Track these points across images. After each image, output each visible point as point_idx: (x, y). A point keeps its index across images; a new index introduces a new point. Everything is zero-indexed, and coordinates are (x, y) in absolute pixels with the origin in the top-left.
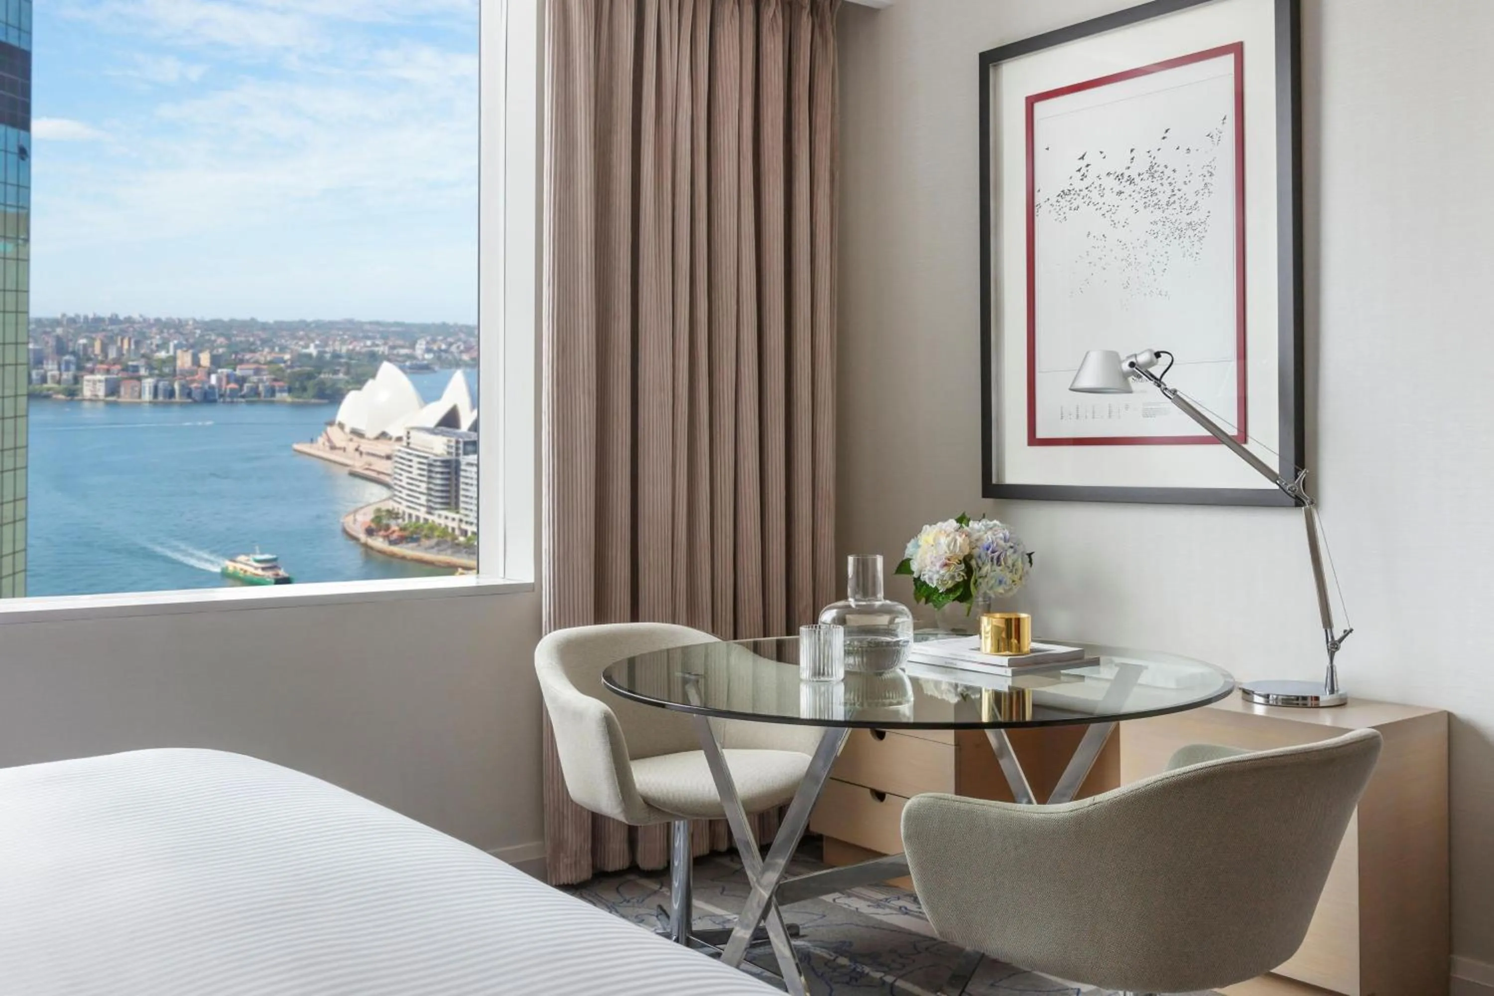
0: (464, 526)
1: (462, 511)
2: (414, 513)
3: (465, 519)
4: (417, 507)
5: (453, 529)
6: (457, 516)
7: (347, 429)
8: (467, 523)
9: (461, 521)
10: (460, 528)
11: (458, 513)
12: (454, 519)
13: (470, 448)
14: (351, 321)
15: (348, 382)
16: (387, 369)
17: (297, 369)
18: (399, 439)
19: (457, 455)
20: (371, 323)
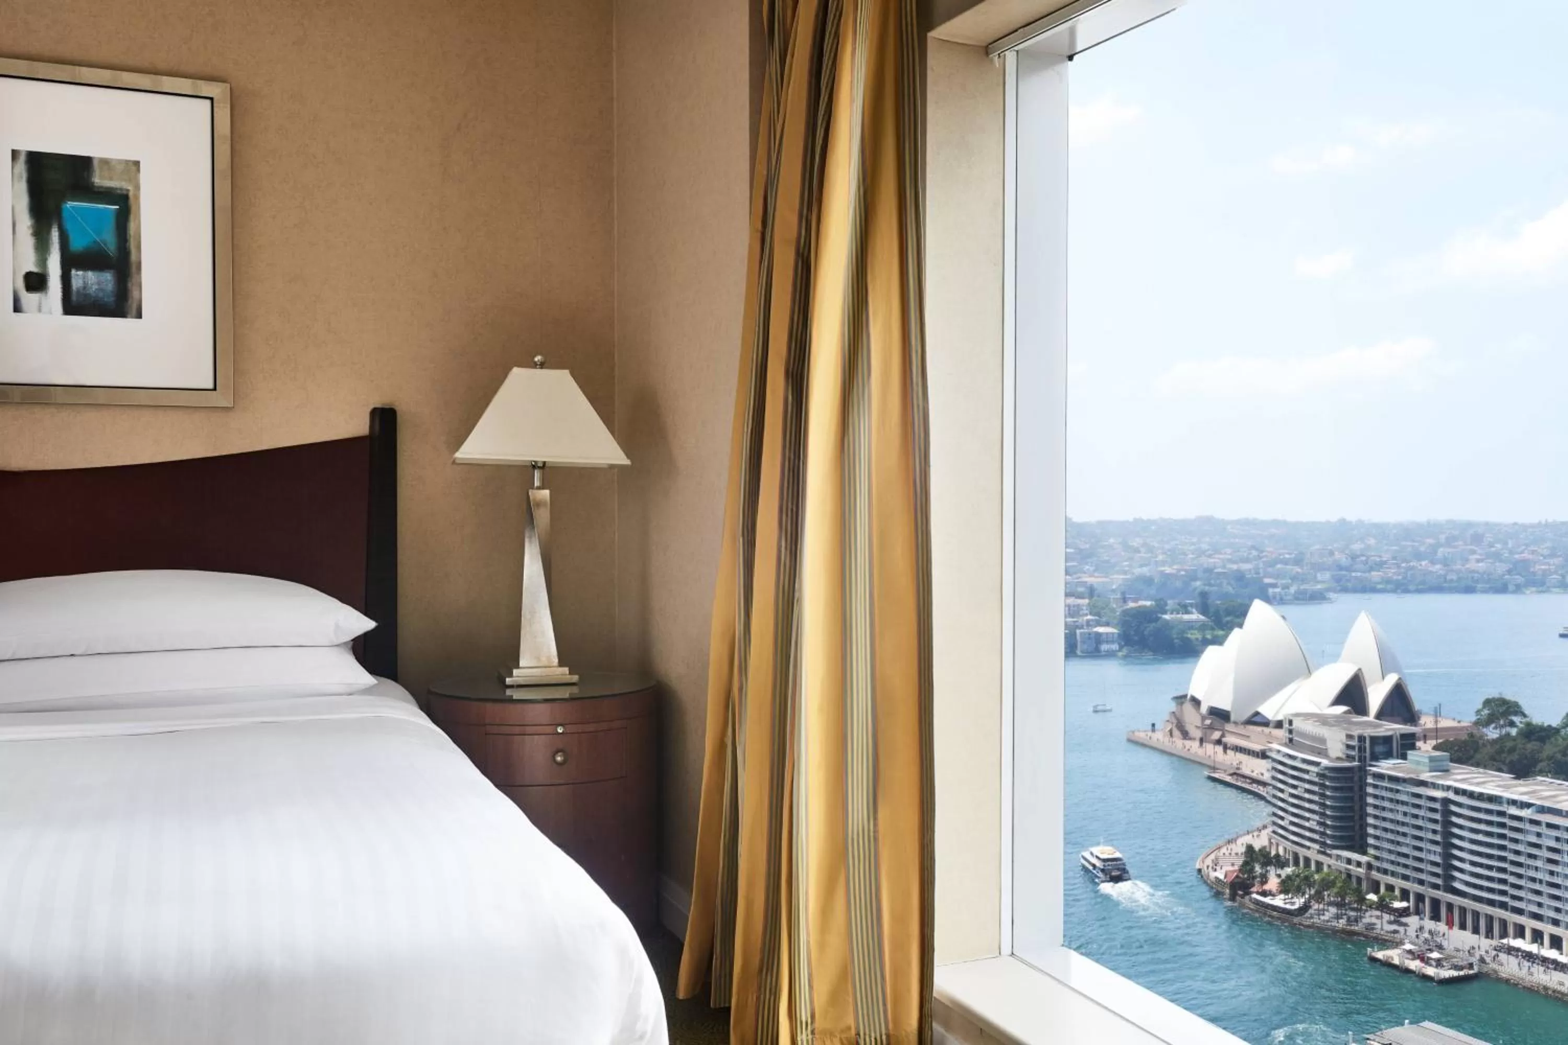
0: (1375, 875)
1: (1371, 851)
2: (1302, 852)
3: (1376, 863)
4: (1308, 843)
5: (1359, 880)
6: (1364, 859)
7: (1204, 709)
8: (1378, 870)
9: (1370, 866)
10: (1368, 878)
11: (1364, 853)
12: (1359, 864)
13: (1379, 749)
14: (1209, 520)
15: (1203, 627)
16: (1259, 611)
17: (1131, 605)
18: (1279, 725)
19: (1362, 759)
20: (1238, 522)
